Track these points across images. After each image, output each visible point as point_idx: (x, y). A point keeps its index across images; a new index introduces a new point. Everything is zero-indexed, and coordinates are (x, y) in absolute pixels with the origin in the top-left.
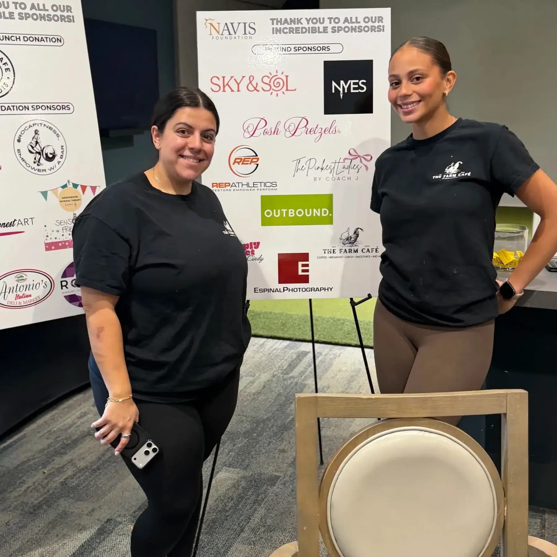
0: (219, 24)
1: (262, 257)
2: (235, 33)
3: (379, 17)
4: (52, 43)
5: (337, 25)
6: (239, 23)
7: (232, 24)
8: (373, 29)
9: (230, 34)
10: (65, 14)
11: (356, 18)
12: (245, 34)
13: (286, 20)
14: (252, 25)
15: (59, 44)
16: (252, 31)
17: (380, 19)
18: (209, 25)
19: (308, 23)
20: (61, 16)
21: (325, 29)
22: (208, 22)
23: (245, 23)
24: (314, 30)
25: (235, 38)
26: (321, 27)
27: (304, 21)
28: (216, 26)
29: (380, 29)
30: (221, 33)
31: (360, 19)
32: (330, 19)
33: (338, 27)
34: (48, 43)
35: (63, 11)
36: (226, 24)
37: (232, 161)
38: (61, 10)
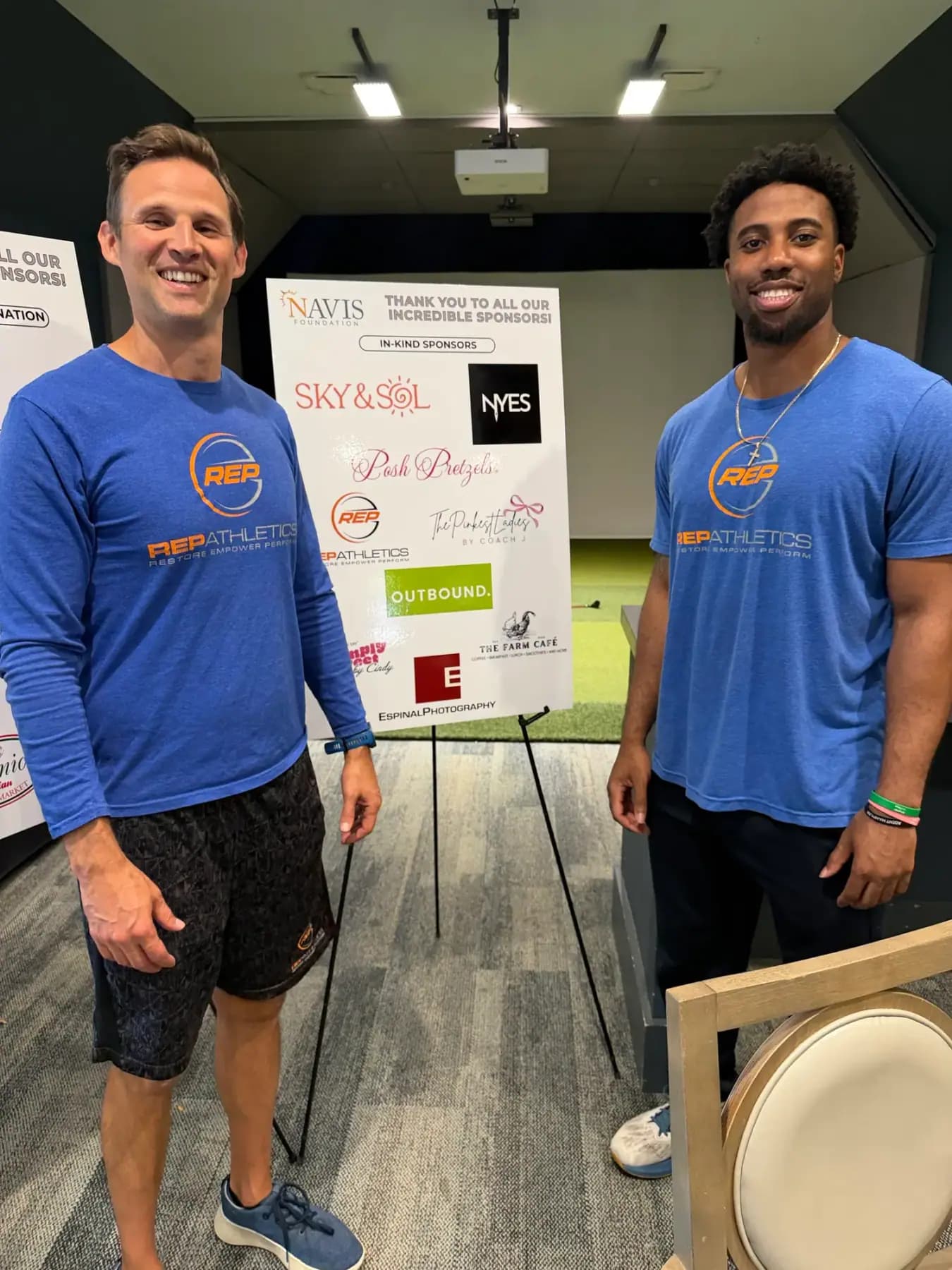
0: (304, 300)
1: (390, 665)
2: (331, 316)
3: (543, 301)
4: (27, 322)
5: (484, 311)
6: (337, 301)
7: (325, 300)
8: (535, 318)
9: (323, 317)
10: (49, 270)
11: (512, 301)
12: (347, 317)
13: (409, 298)
14: (357, 304)
15: (41, 323)
16: (358, 314)
17: (545, 304)
18: (288, 302)
19: (443, 306)
20: (42, 273)
21: (468, 315)
22: (286, 296)
23: (346, 302)
24: (452, 317)
25: (331, 323)
26: (462, 312)
27: (436, 302)
28: (301, 304)
29: (546, 319)
30: (308, 315)
31: (517, 303)
32: (474, 300)
33: (487, 314)
34: (21, 321)
35: (45, 265)
36: (316, 300)
37: (337, 519)
38: (40, 263)
